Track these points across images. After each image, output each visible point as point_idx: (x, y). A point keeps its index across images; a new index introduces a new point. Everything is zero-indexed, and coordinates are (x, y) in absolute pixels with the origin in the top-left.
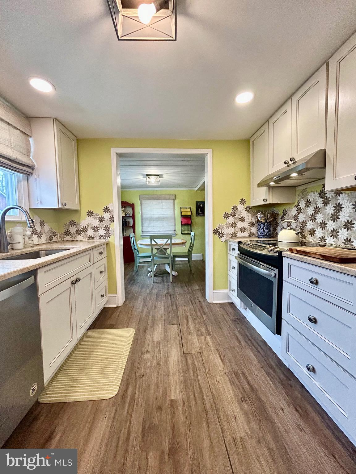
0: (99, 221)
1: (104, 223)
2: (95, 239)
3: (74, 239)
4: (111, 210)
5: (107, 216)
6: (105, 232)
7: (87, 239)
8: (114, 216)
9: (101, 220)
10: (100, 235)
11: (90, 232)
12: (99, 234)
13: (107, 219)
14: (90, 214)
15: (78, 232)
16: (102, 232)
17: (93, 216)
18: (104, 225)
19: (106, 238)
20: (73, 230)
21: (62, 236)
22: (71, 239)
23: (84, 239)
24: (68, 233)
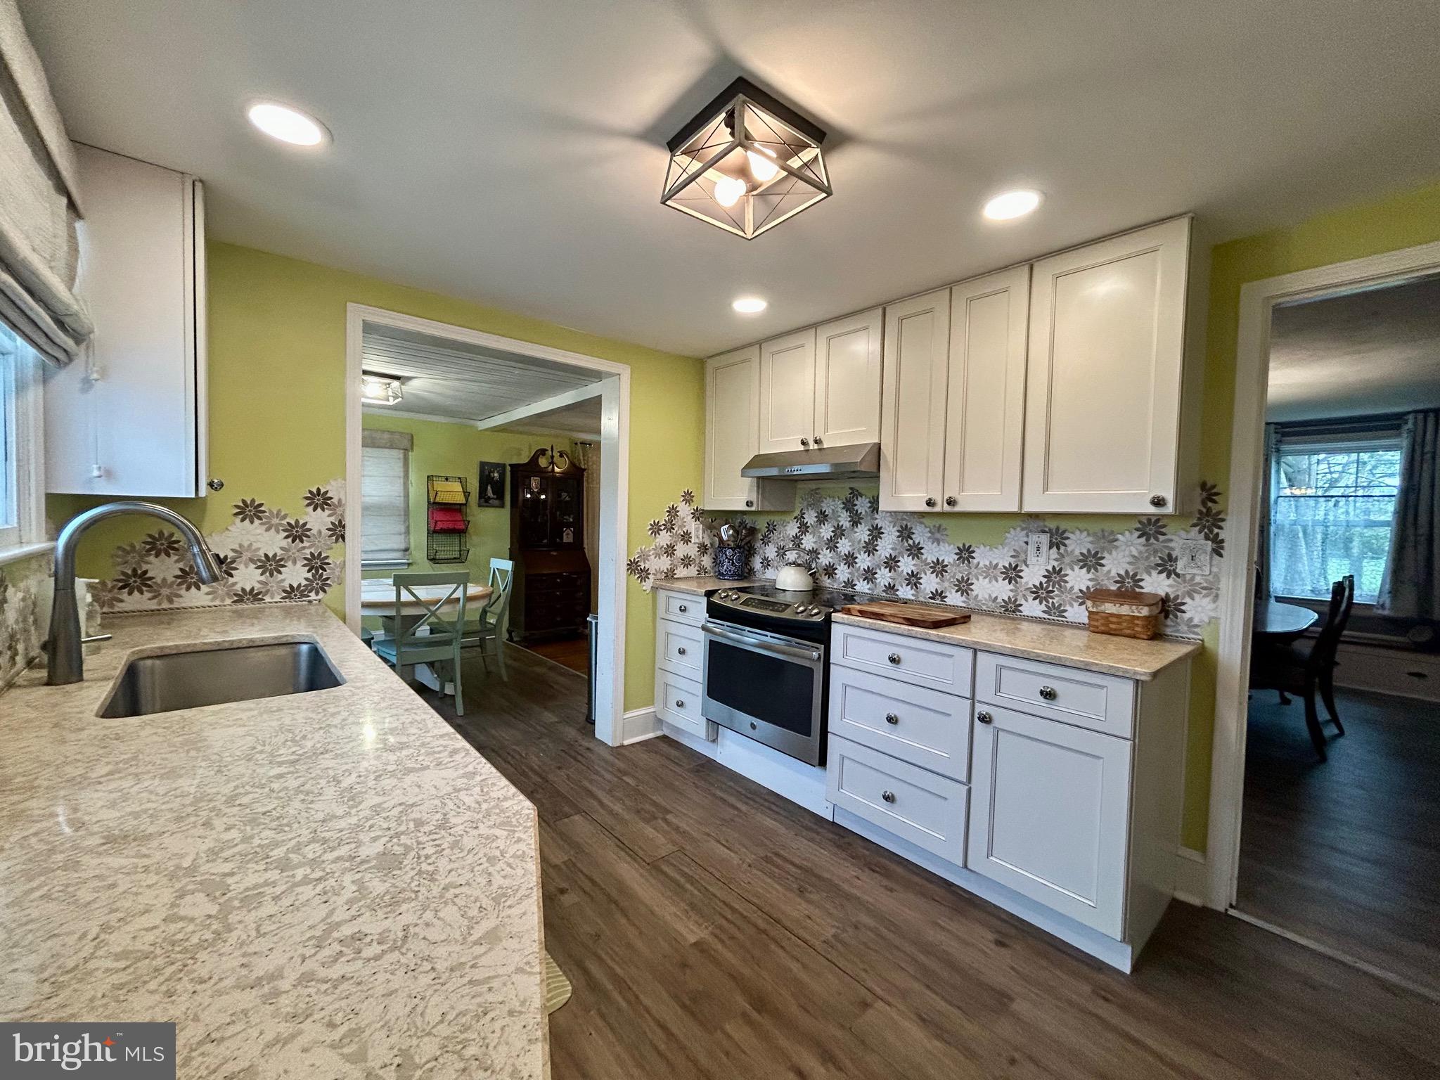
0: (286, 537)
1: (306, 544)
2: (267, 599)
3: (165, 605)
4: (335, 501)
5: (318, 521)
6: (310, 575)
7: (228, 601)
8: (348, 522)
9: (297, 533)
10: (286, 585)
11: (246, 577)
12: (283, 580)
13: (320, 532)
14: (249, 511)
15: (188, 578)
16: (296, 574)
17: (260, 518)
18: (308, 551)
19: (313, 595)
20: (163, 569)
21: (107, 596)
22: (153, 605)
23: (217, 603)
24: (138, 581)
